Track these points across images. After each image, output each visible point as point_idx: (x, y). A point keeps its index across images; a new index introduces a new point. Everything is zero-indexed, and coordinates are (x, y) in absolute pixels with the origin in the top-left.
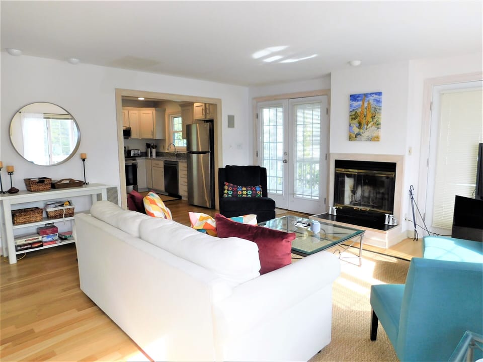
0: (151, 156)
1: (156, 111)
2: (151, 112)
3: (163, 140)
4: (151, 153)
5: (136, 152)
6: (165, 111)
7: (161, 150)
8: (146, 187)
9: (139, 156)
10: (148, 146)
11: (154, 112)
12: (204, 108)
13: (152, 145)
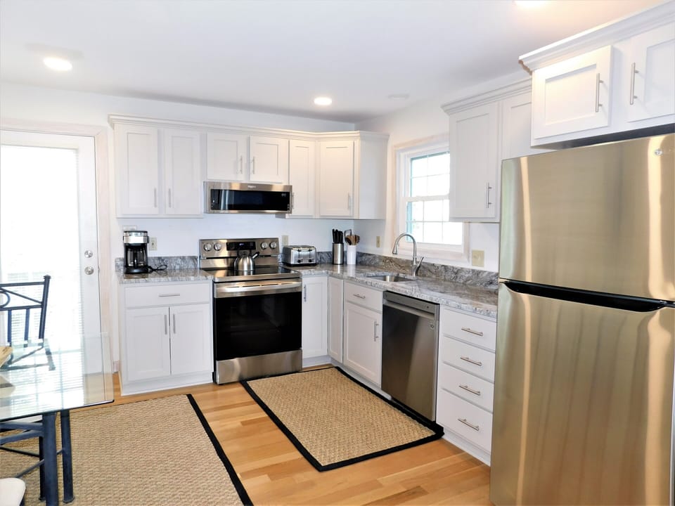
0: (344, 263)
1: (363, 138)
2: (349, 143)
3: (379, 222)
4: (344, 254)
5: (305, 252)
6: (386, 139)
7: (371, 249)
8: (326, 354)
9: (311, 265)
10: (338, 236)
11: (358, 142)
12: (605, 77)
13: (347, 234)
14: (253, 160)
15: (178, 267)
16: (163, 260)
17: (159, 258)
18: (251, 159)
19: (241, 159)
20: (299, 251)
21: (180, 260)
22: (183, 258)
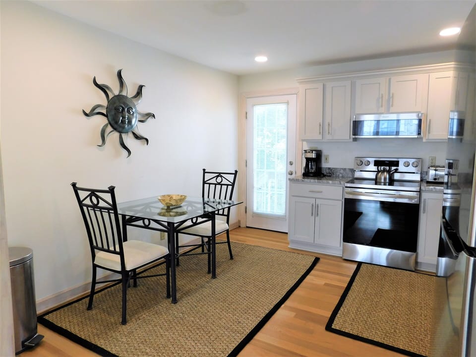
14: (392, 97)
15: (341, 175)
16: (331, 170)
17: (329, 168)
18: (391, 95)
19: (382, 97)
20: (436, 170)
21: (342, 170)
22: (345, 170)
